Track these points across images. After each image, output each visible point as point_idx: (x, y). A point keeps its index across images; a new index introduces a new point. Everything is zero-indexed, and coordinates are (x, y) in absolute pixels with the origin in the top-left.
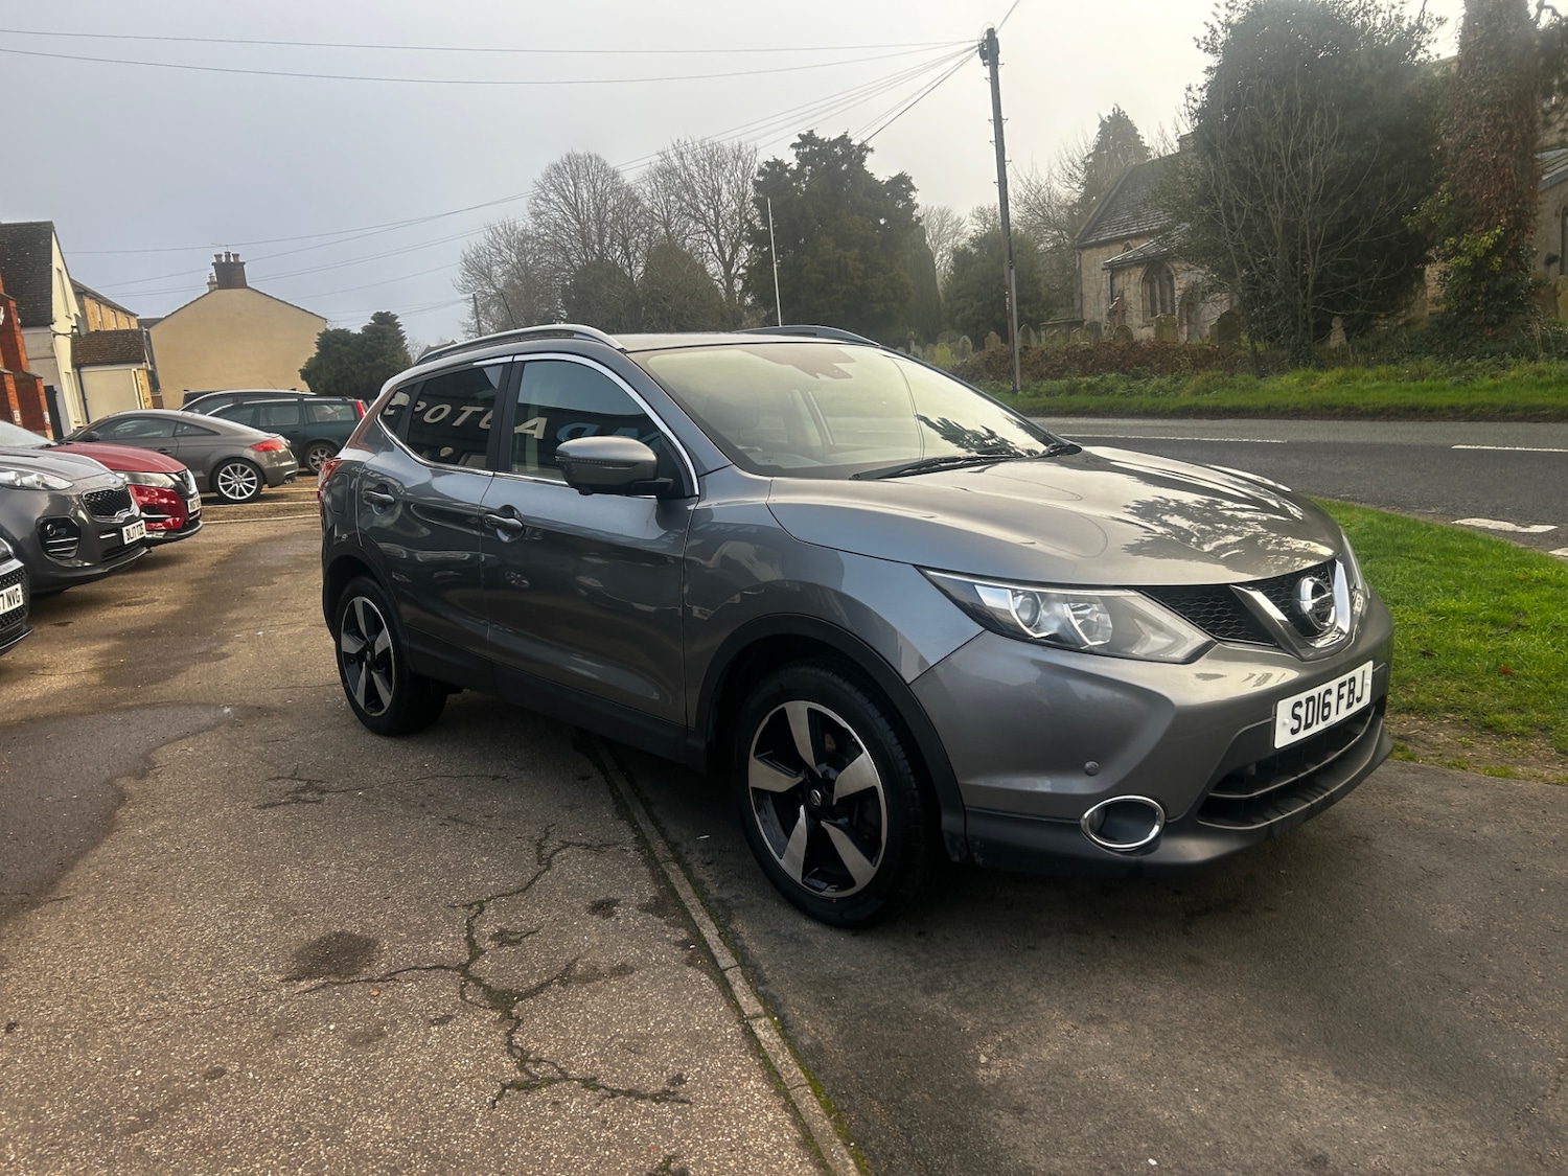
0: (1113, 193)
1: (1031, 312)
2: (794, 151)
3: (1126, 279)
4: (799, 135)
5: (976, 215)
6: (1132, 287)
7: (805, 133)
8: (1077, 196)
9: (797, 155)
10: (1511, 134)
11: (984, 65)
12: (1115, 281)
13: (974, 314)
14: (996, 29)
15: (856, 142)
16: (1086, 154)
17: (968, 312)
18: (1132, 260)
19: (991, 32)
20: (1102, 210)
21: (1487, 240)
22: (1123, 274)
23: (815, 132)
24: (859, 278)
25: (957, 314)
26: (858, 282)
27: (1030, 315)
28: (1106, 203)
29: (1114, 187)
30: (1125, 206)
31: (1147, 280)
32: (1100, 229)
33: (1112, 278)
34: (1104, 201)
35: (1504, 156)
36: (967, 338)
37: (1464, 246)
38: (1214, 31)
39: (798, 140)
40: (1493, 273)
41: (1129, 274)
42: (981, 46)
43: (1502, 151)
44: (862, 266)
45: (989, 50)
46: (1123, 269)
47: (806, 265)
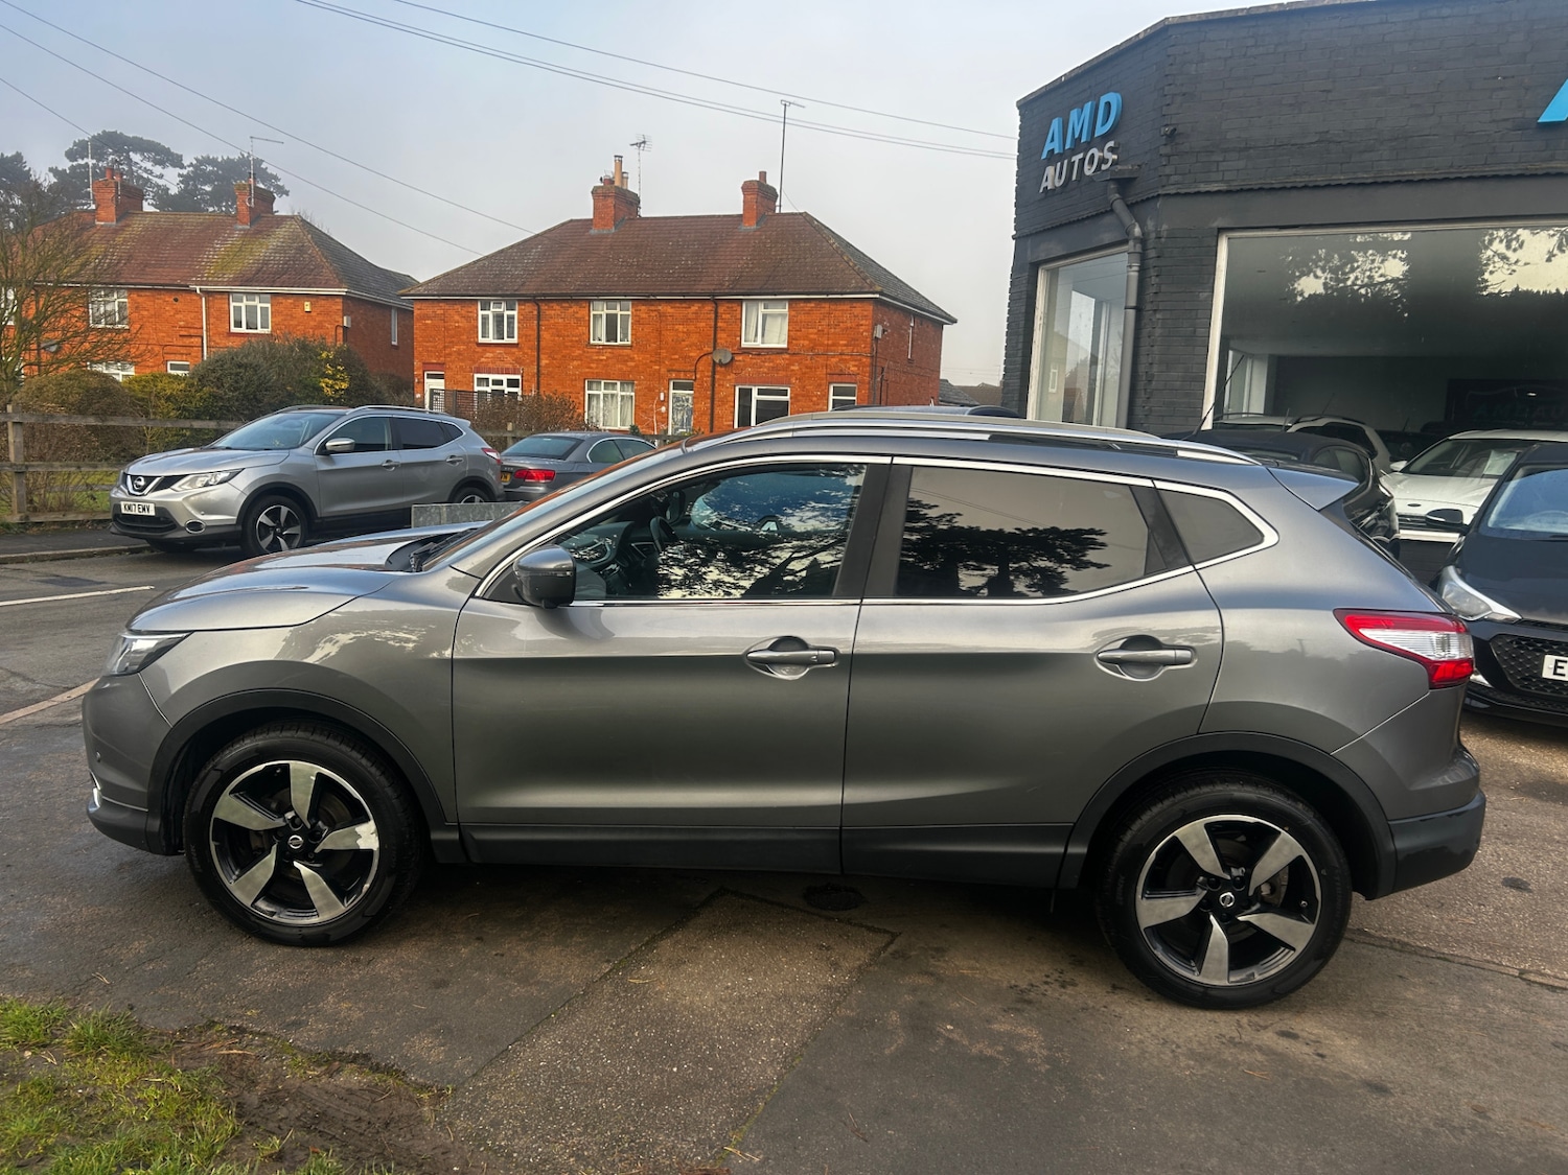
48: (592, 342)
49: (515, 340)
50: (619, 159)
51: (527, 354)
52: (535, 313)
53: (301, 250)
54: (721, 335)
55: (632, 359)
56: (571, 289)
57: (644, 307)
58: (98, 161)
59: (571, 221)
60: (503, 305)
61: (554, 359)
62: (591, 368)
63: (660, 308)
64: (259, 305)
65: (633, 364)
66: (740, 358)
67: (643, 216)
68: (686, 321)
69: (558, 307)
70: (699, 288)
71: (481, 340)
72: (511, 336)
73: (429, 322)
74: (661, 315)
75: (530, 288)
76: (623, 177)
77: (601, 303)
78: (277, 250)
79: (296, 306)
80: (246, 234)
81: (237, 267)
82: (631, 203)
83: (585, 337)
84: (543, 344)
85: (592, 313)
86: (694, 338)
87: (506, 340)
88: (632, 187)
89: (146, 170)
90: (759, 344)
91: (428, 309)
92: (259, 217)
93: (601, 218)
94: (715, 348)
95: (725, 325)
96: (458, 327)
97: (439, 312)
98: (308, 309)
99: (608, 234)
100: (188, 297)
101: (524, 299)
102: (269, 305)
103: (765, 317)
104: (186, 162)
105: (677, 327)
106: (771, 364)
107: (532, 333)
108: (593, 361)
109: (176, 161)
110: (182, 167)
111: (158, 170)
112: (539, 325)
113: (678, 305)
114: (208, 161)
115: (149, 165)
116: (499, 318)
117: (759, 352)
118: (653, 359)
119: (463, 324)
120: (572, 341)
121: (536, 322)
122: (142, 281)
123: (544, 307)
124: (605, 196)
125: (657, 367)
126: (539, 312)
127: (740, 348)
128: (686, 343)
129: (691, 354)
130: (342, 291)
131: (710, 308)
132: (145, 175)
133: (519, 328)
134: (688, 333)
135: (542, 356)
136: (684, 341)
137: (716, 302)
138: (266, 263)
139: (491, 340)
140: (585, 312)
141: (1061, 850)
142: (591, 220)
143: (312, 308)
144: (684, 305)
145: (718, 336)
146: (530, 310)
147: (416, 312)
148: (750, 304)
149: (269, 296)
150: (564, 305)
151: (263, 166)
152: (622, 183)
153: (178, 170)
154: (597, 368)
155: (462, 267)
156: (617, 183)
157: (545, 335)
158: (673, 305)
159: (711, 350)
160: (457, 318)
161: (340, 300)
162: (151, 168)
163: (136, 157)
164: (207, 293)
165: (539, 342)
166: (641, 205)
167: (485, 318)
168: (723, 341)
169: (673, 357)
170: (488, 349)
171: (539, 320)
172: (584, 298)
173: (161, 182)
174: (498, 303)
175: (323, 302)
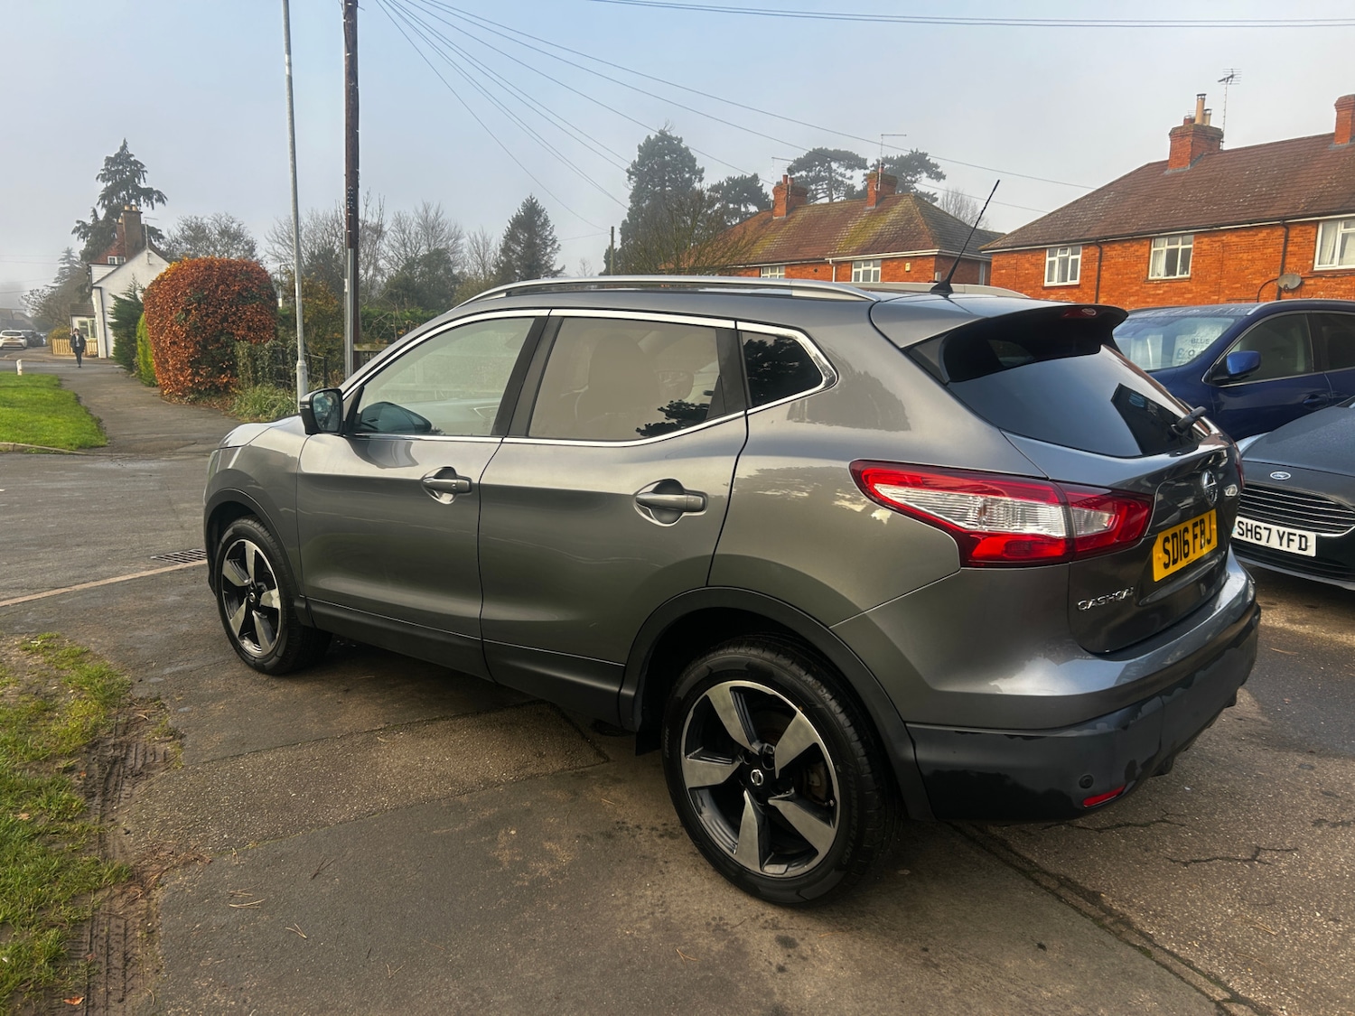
48: (1150, 278)
49: (1076, 282)
50: (1202, 97)
51: (1087, 293)
52: (1098, 255)
53: (910, 220)
54: (1291, 260)
55: (1190, 291)
56: (1134, 229)
57: (1206, 239)
58: (808, 172)
59: (1148, 165)
60: (1069, 251)
61: (1112, 296)
62: (1148, 302)
63: (1224, 238)
64: (873, 269)
65: (1190, 296)
66: (1312, 282)
67: (1225, 149)
68: (1251, 248)
69: (1120, 248)
70: (1268, 214)
71: (1047, 284)
72: (1073, 278)
73: (1004, 271)
74: (1225, 245)
75: (1095, 233)
76: (1205, 115)
77: (1163, 239)
78: (891, 224)
79: (899, 267)
80: (872, 212)
81: (861, 240)
82: (1213, 139)
83: (1144, 274)
84: (1102, 283)
85: (1153, 250)
86: (1259, 265)
87: (1069, 282)
88: (1214, 123)
89: (841, 175)
90: (1336, 266)
91: (1003, 260)
92: (884, 198)
93: (1178, 158)
94: (1282, 273)
95: (1296, 248)
96: (1028, 274)
97: (1012, 262)
98: (908, 269)
99: (1182, 173)
100: (823, 267)
101: (1087, 243)
102: (879, 269)
103: (1345, 237)
104: (869, 164)
105: (1241, 255)
106: (1349, 286)
107: (1093, 273)
108: (1149, 296)
109: (861, 164)
110: (866, 168)
111: (848, 173)
112: (1100, 266)
113: (1244, 233)
114: (887, 160)
115: (842, 170)
116: (1064, 262)
117: (1334, 274)
118: (1212, 289)
119: (1032, 270)
120: (1130, 278)
121: (1097, 263)
122: (795, 258)
123: (1106, 249)
124: (1183, 136)
125: (1216, 297)
126: (1101, 254)
127: (1312, 272)
128: (1249, 271)
129: (1255, 282)
130: (935, 251)
131: (1280, 233)
132: (840, 179)
133: (1081, 270)
134: (1253, 261)
135: (1100, 295)
136: (1247, 268)
137: (1287, 226)
138: (881, 234)
139: (1055, 283)
140: (1146, 249)
141: (617, 689)
142: (1167, 161)
143: (911, 268)
144: (1251, 233)
145: (1287, 261)
146: (1093, 252)
147: (994, 264)
148: (1328, 225)
149: (880, 261)
150: (1125, 245)
151: (927, 158)
152: (1204, 120)
153: (863, 171)
154: (1152, 302)
155: (1037, 221)
156: (1197, 122)
157: (1105, 274)
158: (1239, 234)
159: (1276, 275)
160: (1027, 265)
161: (934, 259)
162: (843, 172)
163: (834, 165)
164: (837, 263)
165: (1099, 281)
166: (1225, 139)
167: (1052, 264)
168: (1292, 266)
169: (1234, 286)
170: (1052, 291)
171: (1100, 261)
172: (1145, 237)
173: (849, 182)
174: (1063, 249)
175: (920, 262)
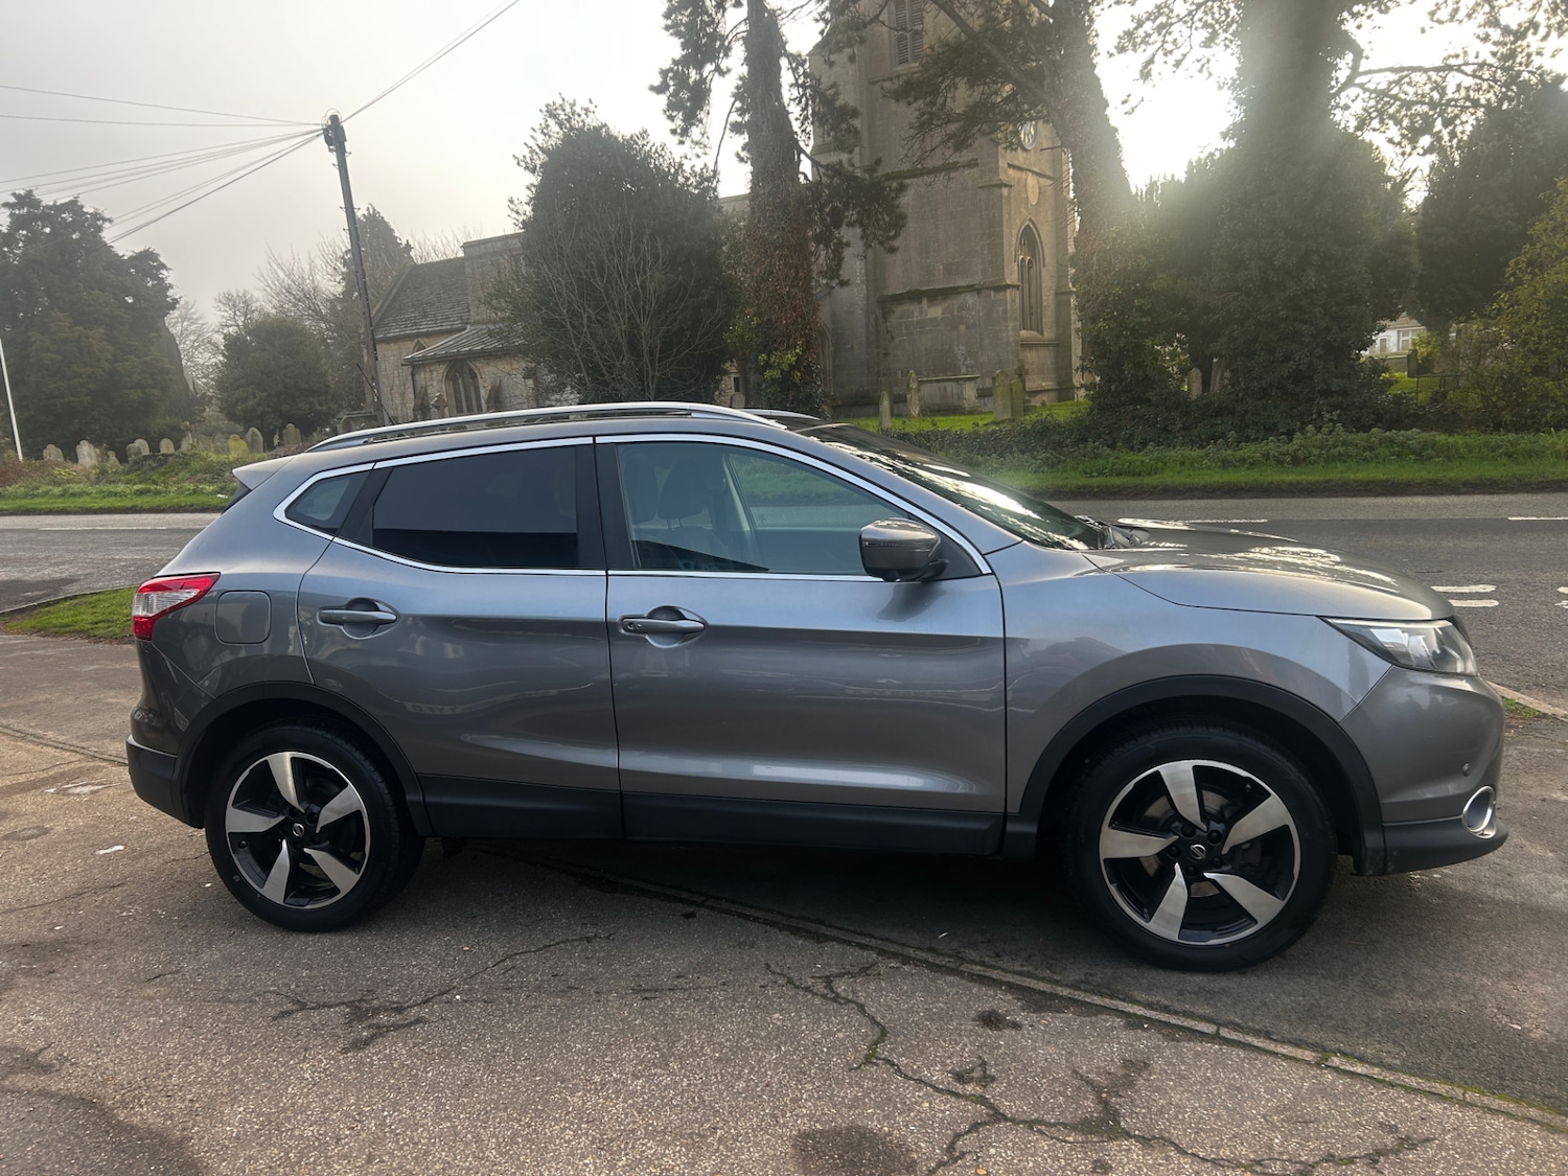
0: (395, 290)
1: (321, 405)
2: (7, 212)
3: (428, 376)
4: (14, 194)
5: (223, 300)
6: (435, 383)
7: (22, 192)
8: (340, 289)
9: (11, 215)
10: (797, 272)
11: (330, 150)
12: (417, 377)
13: (258, 405)
14: (342, 117)
15: (88, 209)
16: (344, 250)
17: (251, 403)
18: (433, 358)
19: (334, 119)
20: (384, 308)
21: (791, 358)
22: (425, 371)
23: (35, 193)
24: (107, 360)
25: (236, 404)
26: (106, 365)
27: (320, 408)
28: (388, 302)
29: (395, 286)
30: (410, 304)
31: (450, 377)
32: (386, 325)
33: (413, 375)
34: (386, 299)
35: (794, 290)
36: (256, 430)
37: (774, 362)
38: (532, 151)
39: (12, 200)
40: (795, 384)
41: (431, 371)
42: (326, 131)
43: (792, 286)
44: (110, 348)
45: (334, 135)
46: (424, 365)
47: (34, 342)
